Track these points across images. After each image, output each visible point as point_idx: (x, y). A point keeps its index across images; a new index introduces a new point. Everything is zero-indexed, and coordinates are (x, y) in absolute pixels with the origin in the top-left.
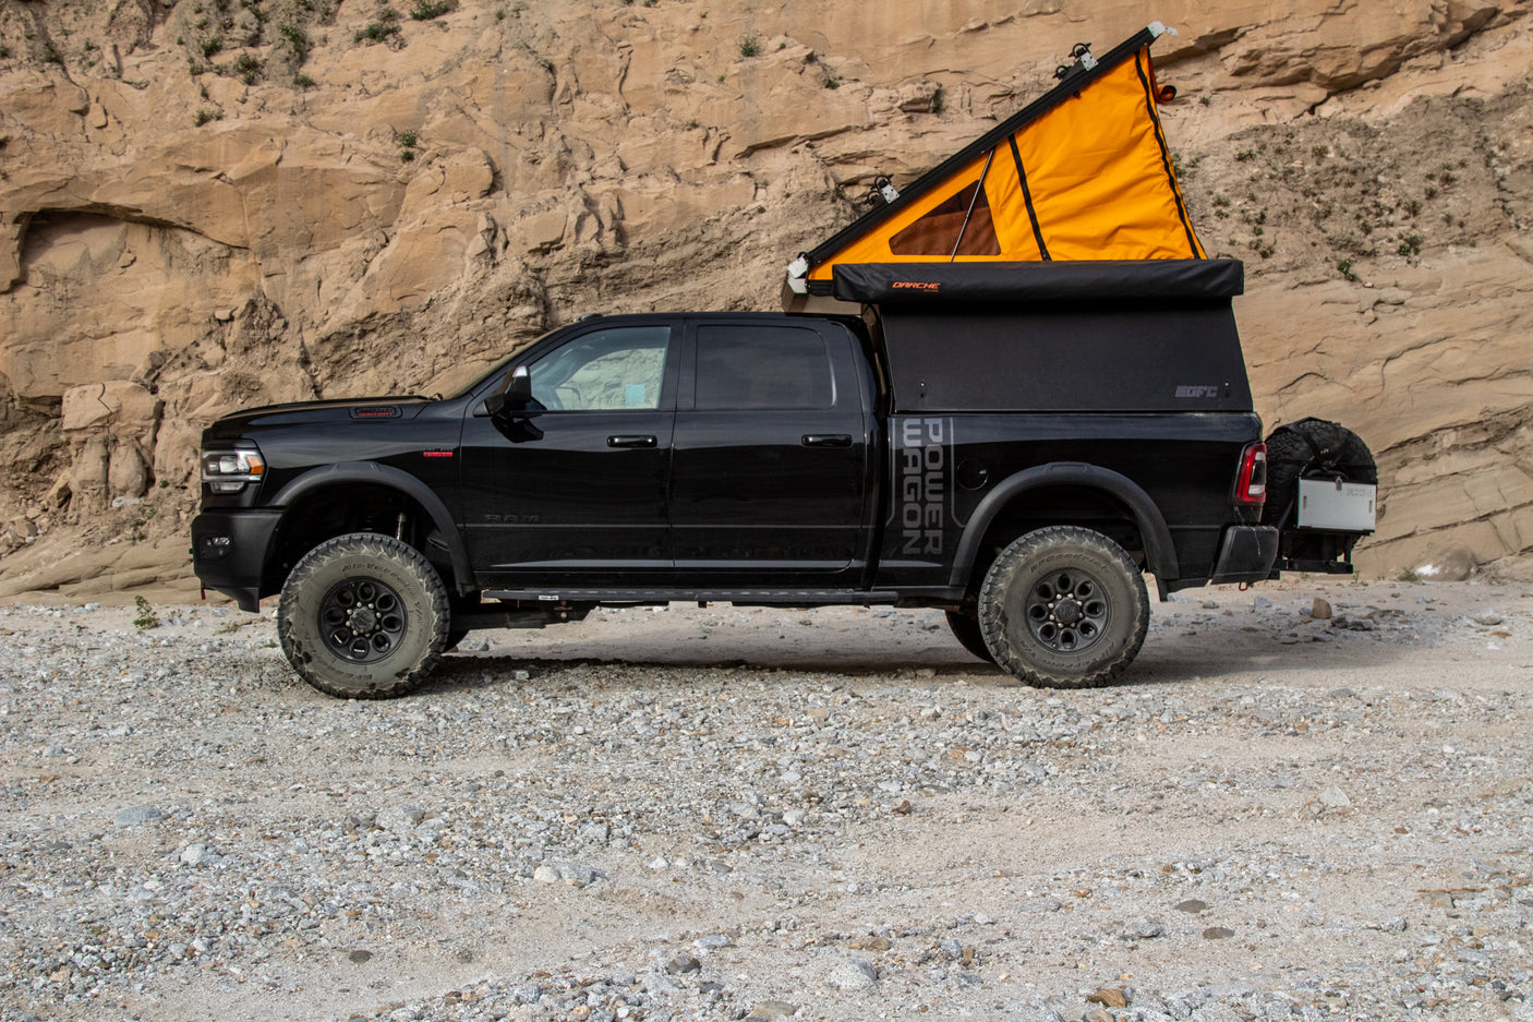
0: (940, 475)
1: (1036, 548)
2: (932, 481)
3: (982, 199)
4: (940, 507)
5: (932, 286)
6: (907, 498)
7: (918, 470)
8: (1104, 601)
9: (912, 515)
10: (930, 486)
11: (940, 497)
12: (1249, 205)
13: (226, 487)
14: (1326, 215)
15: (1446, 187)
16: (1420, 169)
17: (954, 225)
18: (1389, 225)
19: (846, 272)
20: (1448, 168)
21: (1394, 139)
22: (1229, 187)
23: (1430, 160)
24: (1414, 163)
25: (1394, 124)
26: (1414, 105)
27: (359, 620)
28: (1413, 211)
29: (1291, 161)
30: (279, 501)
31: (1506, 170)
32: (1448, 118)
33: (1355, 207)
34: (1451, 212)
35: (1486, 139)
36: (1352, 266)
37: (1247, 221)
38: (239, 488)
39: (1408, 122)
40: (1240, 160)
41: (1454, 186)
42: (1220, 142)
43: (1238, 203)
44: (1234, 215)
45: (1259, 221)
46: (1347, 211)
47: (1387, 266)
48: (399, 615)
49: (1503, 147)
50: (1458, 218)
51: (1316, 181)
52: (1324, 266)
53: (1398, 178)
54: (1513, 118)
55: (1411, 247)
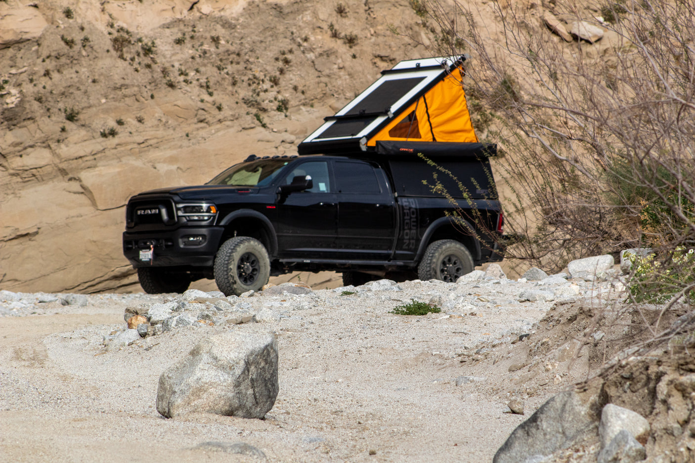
1: (444, 247)
2: (413, 222)
3: (416, 119)
4: (415, 231)
5: (411, 150)
6: (406, 228)
7: (409, 218)
8: (461, 267)
9: (407, 234)
10: (413, 224)
11: (415, 228)
12: (198, 76)
13: (196, 218)
14: (234, 84)
15: (287, 66)
16: (269, 53)
17: (407, 126)
18: (266, 91)
19: (383, 144)
20: (284, 53)
21: (245, 31)
22: (181, 62)
23: (271, 47)
24: (263, 48)
25: (241, 20)
26: (250, 8)
27: (248, 269)
28: (275, 82)
29: (202, 45)
30: (222, 223)
31: (311, 56)
32: (271, 18)
33: (246, 78)
34: (295, 84)
35: (292, 33)
36: (261, 117)
37: (201, 86)
38: (206, 218)
39: (249, 19)
40: (177, 43)
41: (291, 66)
42: (159, 29)
43: (192, 74)
44: (194, 82)
45: (208, 87)
46: (243, 81)
47: (276, 118)
48: (257, 267)
49: (306, 40)
50: (300, 88)
51: (221, 60)
52: (249, 118)
53: (258, 58)
54: (305, 19)
55: (283, 106)
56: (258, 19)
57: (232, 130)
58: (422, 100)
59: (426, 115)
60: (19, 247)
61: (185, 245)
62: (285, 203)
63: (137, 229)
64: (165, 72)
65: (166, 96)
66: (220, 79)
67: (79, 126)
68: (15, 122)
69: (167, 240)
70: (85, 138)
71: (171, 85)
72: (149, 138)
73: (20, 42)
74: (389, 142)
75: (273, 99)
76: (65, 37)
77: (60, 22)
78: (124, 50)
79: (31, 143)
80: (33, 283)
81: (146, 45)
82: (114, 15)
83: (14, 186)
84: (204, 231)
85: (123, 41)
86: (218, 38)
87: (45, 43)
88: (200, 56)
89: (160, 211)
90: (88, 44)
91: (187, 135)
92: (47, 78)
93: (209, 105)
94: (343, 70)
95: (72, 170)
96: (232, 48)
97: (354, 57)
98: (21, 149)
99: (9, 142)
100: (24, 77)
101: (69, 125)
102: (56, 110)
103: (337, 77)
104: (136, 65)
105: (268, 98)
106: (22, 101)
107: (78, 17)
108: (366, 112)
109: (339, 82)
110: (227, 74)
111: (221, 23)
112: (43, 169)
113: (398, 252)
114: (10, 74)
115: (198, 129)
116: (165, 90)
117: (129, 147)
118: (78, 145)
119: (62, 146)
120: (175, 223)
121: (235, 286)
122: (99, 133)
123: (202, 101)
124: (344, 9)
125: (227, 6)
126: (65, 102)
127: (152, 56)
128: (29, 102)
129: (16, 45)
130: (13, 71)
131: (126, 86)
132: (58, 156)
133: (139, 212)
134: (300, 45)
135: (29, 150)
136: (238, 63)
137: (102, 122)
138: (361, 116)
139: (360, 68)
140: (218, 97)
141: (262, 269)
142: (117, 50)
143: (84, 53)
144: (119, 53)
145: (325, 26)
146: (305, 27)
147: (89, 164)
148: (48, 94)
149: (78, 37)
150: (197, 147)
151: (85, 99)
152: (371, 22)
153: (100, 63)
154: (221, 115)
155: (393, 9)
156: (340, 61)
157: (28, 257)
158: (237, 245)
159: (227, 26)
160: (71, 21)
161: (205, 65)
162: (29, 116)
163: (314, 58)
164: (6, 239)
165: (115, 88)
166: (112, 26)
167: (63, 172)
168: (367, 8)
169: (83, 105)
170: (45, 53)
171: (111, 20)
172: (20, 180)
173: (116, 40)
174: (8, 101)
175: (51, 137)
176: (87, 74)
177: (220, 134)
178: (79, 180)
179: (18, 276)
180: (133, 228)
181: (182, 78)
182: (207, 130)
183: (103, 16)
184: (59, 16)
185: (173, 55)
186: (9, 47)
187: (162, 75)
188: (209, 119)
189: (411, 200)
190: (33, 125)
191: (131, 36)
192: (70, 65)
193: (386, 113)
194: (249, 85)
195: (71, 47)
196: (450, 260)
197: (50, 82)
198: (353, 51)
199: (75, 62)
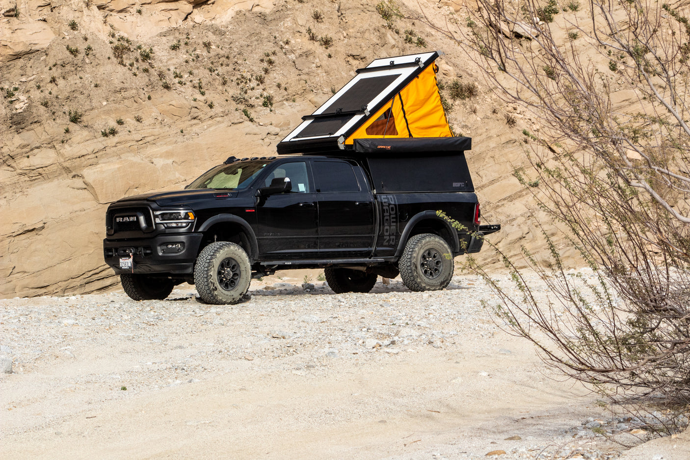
0: (394, 216)
1: (424, 241)
2: (393, 218)
3: (392, 116)
4: (395, 227)
5: (389, 147)
6: (386, 224)
7: (388, 214)
8: (440, 260)
9: (387, 231)
10: (392, 220)
11: (395, 224)
12: (191, 77)
13: (174, 225)
14: (224, 83)
15: (271, 66)
16: (255, 56)
17: (384, 124)
18: (253, 89)
19: (361, 142)
20: (268, 55)
21: (234, 37)
22: (176, 66)
23: (257, 50)
24: (250, 51)
25: (230, 27)
26: (238, 16)
27: (228, 274)
28: (261, 80)
29: (195, 50)
30: (201, 229)
31: (292, 57)
32: (256, 24)
33: (234, 78)
34: (278, 82)
35: (275, 38)
36: (249, 113)
37: (195, 87)
38: (184, 225)
39: (237, 26)
40: (173, 49)
41: (275, 66)
42: (157, 38)
43: (186, 76)
44: (188, 83)
45: (200, 87)
46: (232, 81)
47: (262, 113)
48: (237, 272)
49: (287, 43)
50: (283, 86)
51: (212, 63)
52: (238, 113)
53: (245, 61)
54: (286, 25)
55: (268, 102)
56: (245, 26)
57: (222, 125)
58: (397, 97)
59: (402, 112)
60: (26, 241)
61: (164, 252)
62: (265, 206)
63: (116, 237)
64: (161, 75)
65: (162, 97)
66: (211, 80)
67: (82, 127)
68: (23, 126)
69: (146, 248)
70: (88, 138)
71: (167, 87)
72: (146, 135)
73: (30, 52)
74: (366, 140)
75: (259, 96)
76: (70, 47)
77: (66, 34)
78: (124, 56)
79: (38, 145)
80: (40, 274)
81: (145, 51)
82: (116, 26)
83: (21, 185)
84: (182, 238)
85: (123, 49)
86: (209, 44)
87: (52, 53)
88: (193, 60)
89: (138, 219)
90: (91, 52)
91: (182, 132)
92: (53, 84)
93: (201, 104)
94: (320, 68)
95: (75, 168)
96: (222, 52)
97: (330, 56)
98: (28, 150)
99: (17, 144)
100: (32, 84)
101: (73, 127)
102: (62, 113)
103: (315, 74)
104: (134, 70)
105: (255, 95)
106: (29, 107)
107: (82, 29)
108: (343, 111)
109: (317, 79)
110: (218, 75)
111: (212, 30)
112: (48, 167)
113: (378, 249)
114: (21, 81)
115: (191, 126)
116: (161, 91)
117: (129, 144)
118: (81, 145)
119: (66, 146)
120: (154, 231)
121: (216, 293)
122: (101, 133)
123: (195, 100)
124: (320, 15)
125: (218, 16)
126: (69, 106)
127: (150, 61)
128: (36, 106)
129: (27, 55)
130: (24, 79)
131: (126, 89)
132: (63, 155)
133: (118, 220)
134: (282, 48)
135: (36, 151)
136: (228, 65)
137: (104, 123)
138: (338, 115)
139: (335, 66)
140: (210, 96)
141: (243, 273)
142: (117, 57)
143: (87, 61)
144: (119, 60)
145: (304, 31)
146: (286, 32)
147: (90, 161)
148: (54, 99)
149: (82, 46)
150: (191, 142)
151: (88, 102)
152: (343, 25)
153: (101, 69)
154: (212, 112)
155: (362, 14)
156: (317, 60)
157: (35, 251)
158: (217, 251)
159: (217, 32)
160: (76, 32)
161: (198, 68)
162: (36, 120)
163: (294, 58)
164: (14, 234)
165: (116, 92)
166: (113, 36)
167: (67, 170)
168: (340, 14)
169: (86, 108)
170: (51, 62)
171: (112, 30)
172: (27, 179)
173: (116, 48)
174: (17, 106)
175: (56, 138)
176: (90, 80)
177: (211, 129)
178: (82, 177)
179: (27, 267)
180: (113, 235)
181: (177, 80)
182: (199, 126)
183: (105, 27)
184: (66, 29)
185: (169, 60)
186: (20, 58)
187: (159, 78)
188: (202, 116)
189: (390, 196)
190: (39, 128)
191: (131, 44)
192: (74, 72)
193: (362, 111)
194: (238, 84)
195: (75, 56)
196: (429, 254)
197: (56, 88)
198: (328, 51)
199: (79, 69)
